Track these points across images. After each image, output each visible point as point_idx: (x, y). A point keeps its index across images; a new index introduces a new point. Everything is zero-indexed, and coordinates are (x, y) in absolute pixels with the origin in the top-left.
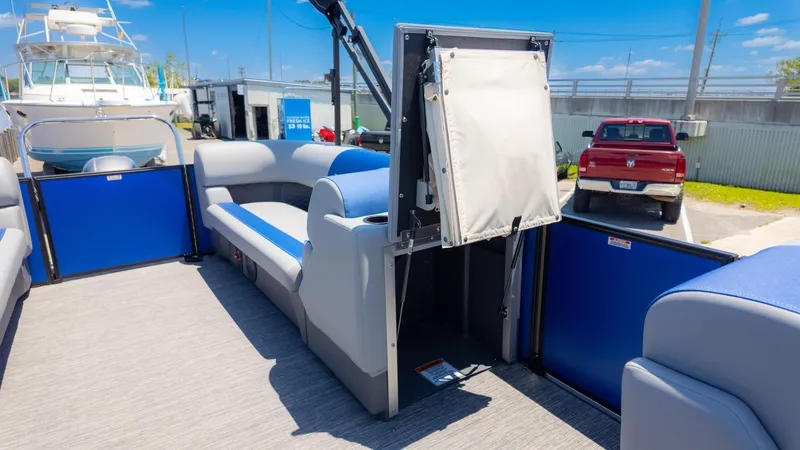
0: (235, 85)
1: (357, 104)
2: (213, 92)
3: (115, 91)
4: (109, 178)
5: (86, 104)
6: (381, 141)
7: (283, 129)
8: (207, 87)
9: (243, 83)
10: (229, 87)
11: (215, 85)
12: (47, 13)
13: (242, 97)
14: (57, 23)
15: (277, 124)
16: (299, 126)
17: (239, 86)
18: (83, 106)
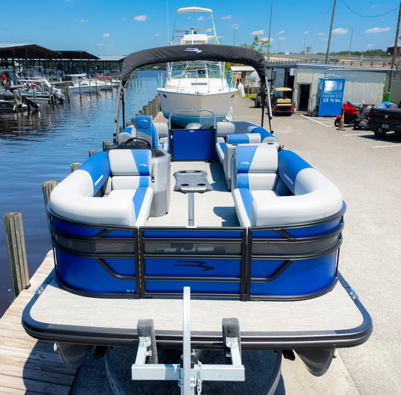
0: (289, 68)
1: (392, 80)
2: (275, 72)
3: (206, 84)
4: (190, 131)
5: (190, 93)
6: (386, 116)
7: (319, 102)
8: (273, 68)
9: (295, 67)
10: (286, 69)
11: (278, 67)
12: (183, 37)
13: (293, 77)
14: (187, 42)
15: (315, 98)
16: (332, 100)
17: (291, 69)
18: (189, 94)
